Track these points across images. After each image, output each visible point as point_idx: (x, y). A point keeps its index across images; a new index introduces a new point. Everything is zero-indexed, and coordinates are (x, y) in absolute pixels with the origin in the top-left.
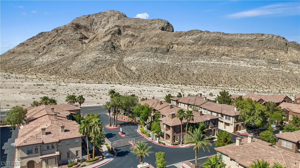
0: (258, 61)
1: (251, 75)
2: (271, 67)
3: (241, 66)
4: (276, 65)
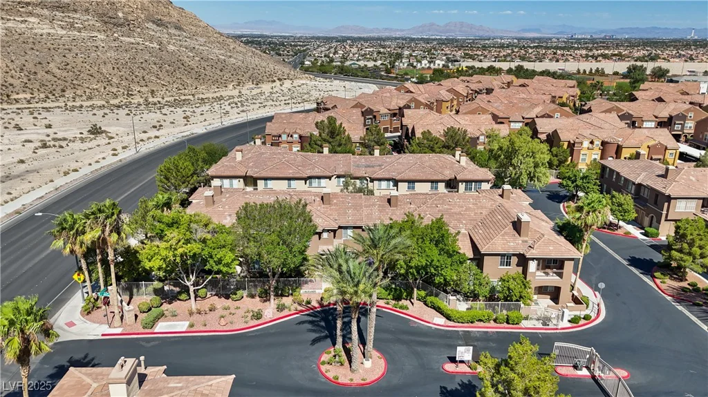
0: (75, 16)
1: (82, 60)
2: (116, 35)
3: (36, 31)
4: (123, 29)
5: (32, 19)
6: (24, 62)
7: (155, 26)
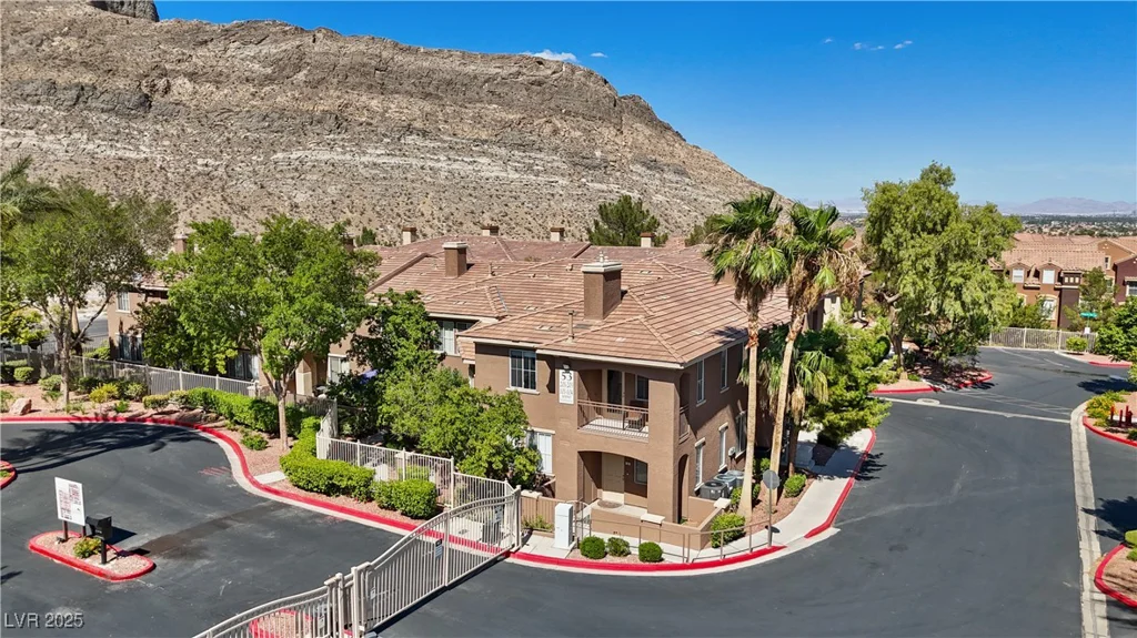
0: (538, 156)
1: (526, 210)
2: (584, 180)
3: (482, 174)
4: (596, 173)
5: (484, 160)
6: (453, 210)
7: (644, 169)
